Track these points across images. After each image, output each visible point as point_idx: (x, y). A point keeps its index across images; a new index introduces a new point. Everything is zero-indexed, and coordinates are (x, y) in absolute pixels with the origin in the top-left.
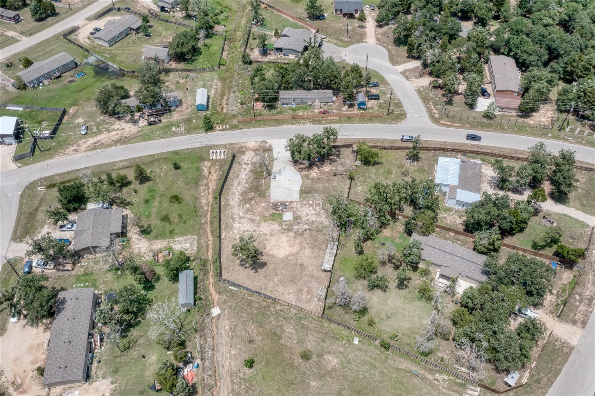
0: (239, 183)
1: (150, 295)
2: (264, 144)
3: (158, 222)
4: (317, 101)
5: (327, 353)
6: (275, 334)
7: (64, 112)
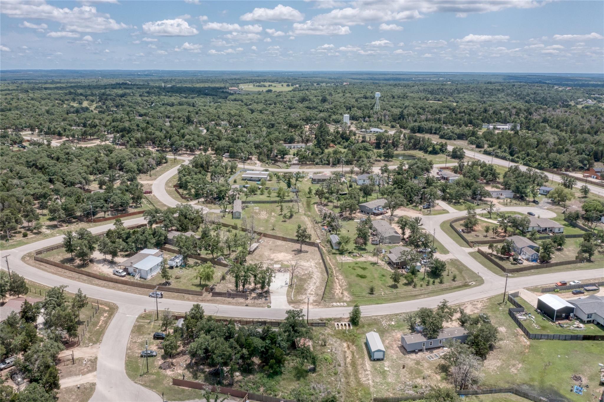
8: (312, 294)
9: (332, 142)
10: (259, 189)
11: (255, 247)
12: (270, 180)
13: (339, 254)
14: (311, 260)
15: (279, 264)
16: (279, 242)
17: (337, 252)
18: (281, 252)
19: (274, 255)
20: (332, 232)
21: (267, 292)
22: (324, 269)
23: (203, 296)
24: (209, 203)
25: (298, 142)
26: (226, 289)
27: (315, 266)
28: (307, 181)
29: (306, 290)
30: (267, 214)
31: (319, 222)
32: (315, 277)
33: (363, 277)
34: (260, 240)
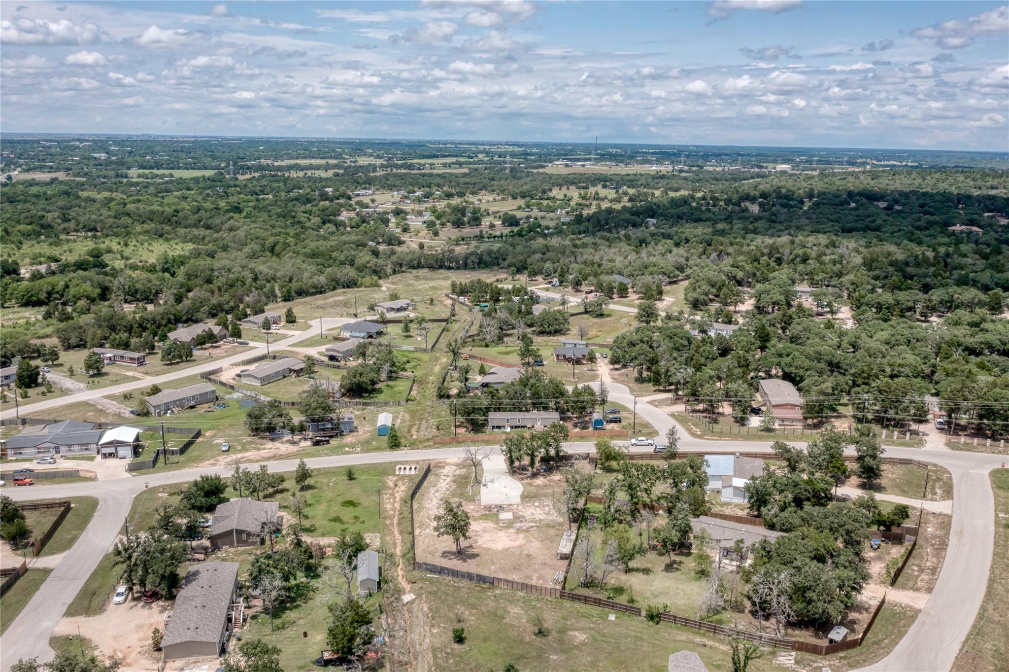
0: (437, 491)
1: (314, 583)
3: (326, 523)
4: (539, 423)
5: (571, 630)
6: (495, 614)
7: (198, 434)
15: (504, 521)
19: (518, 543)
29: (454, 481)
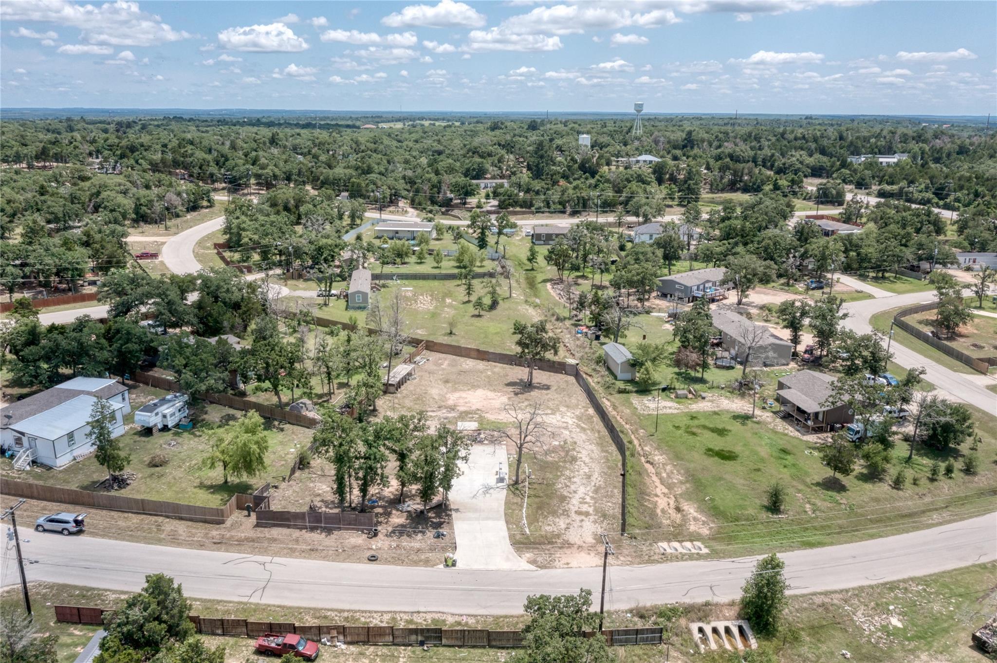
2: (539, 559)
8: (587, 514)
9: (562, 177)
10: (414, 252)
11: (404, 373)
12: (437, 239)
13: (637, 392)
14: (563, 409)
15: (472, 419)
16: (469, 364)
17: (629, 387)
18: (474, 387)
19: (457, 395)
20: (602, 339)
21: (442, 508)
22: (605, 432)
23: (229, 522)
24: (292, 278)
25: (494, 178)
26: (308, 499)
27: (578, 426)
28: (520, 240)
29: (563, 499)
30: (434, 302)
31: (565, 319)
32: (584, 455)
33: (726, 456)
34: (418, 358)
